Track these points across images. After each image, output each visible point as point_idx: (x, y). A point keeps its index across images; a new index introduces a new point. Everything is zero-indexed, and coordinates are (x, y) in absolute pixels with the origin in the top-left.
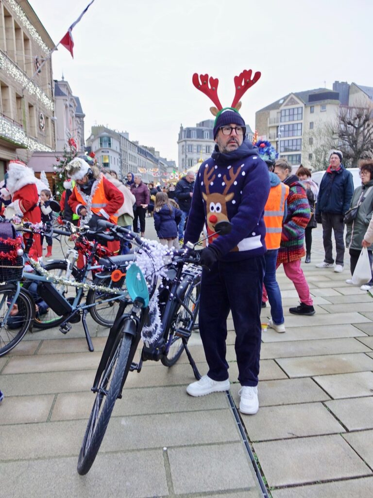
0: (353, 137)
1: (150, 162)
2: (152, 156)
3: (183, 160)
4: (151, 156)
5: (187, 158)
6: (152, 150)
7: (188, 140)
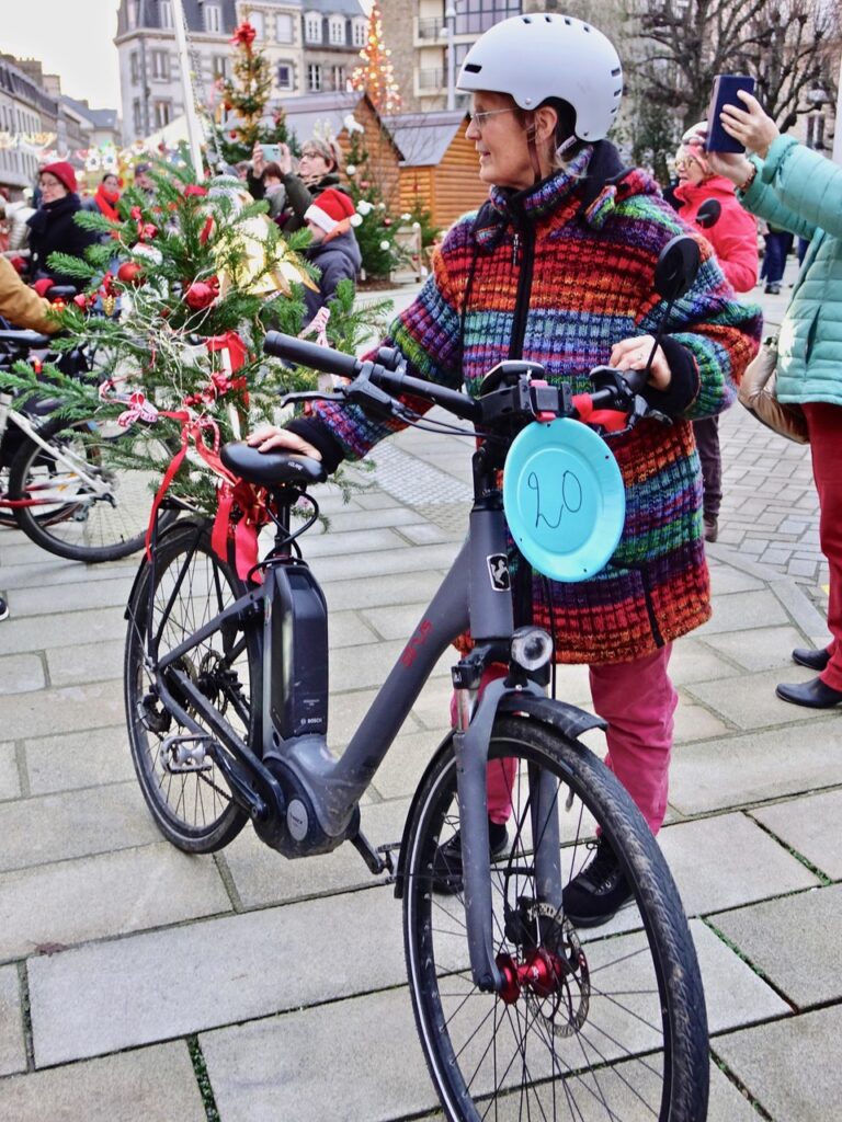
0: (688, 30)
1: (27, 111)
2: (33, 88)
3: (137, 105)
4: (31, 91)
5: (150, 99)
6: (33, 68)
7: (150, 36)
